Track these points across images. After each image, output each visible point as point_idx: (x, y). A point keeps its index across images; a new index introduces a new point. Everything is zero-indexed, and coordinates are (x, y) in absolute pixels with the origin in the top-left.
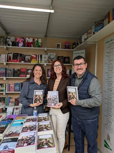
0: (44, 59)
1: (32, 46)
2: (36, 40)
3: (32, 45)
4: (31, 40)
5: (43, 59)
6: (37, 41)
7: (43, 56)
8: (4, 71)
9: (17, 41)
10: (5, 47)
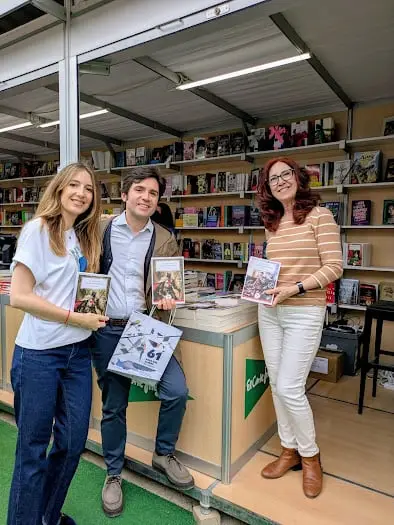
0: (339, 172)
1: (306, 143)
2: (318, 122)
3: (306, 139)
4: (303, 127)
5: (336, 173)
6: (320, 127)
7: (337, 166)
8: (243, 213)
9: (271, 136)
10: (243, 156)
